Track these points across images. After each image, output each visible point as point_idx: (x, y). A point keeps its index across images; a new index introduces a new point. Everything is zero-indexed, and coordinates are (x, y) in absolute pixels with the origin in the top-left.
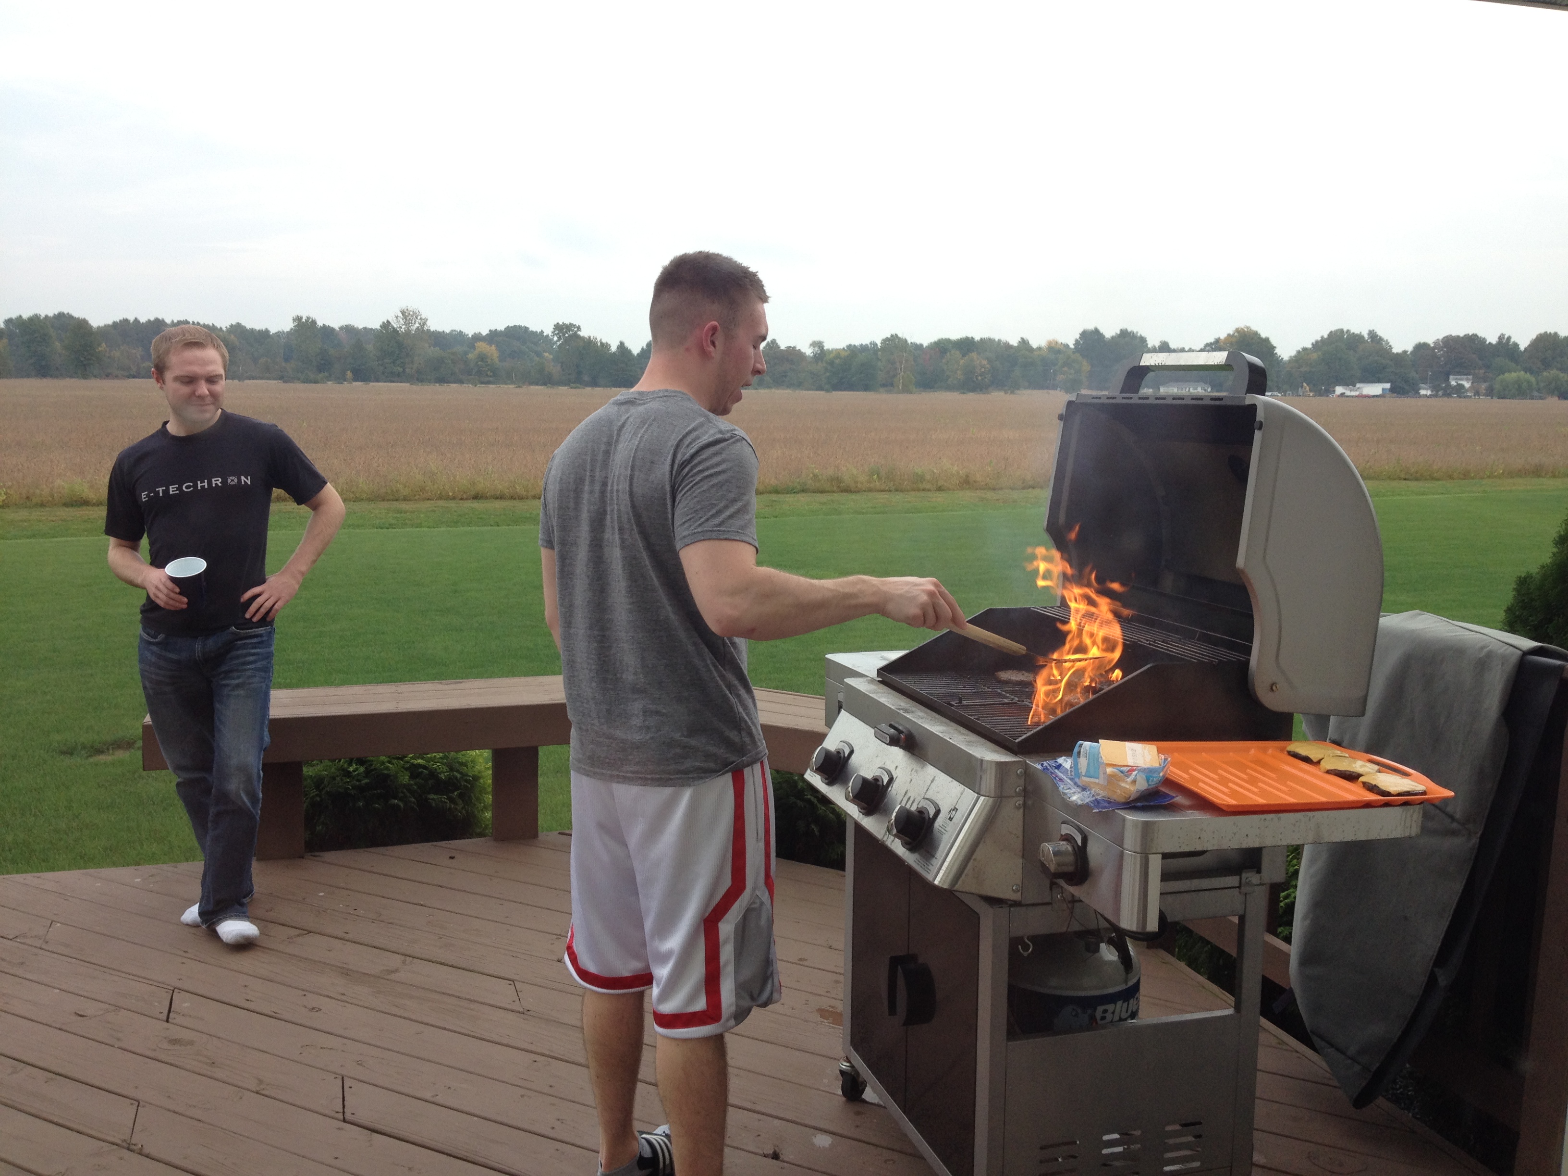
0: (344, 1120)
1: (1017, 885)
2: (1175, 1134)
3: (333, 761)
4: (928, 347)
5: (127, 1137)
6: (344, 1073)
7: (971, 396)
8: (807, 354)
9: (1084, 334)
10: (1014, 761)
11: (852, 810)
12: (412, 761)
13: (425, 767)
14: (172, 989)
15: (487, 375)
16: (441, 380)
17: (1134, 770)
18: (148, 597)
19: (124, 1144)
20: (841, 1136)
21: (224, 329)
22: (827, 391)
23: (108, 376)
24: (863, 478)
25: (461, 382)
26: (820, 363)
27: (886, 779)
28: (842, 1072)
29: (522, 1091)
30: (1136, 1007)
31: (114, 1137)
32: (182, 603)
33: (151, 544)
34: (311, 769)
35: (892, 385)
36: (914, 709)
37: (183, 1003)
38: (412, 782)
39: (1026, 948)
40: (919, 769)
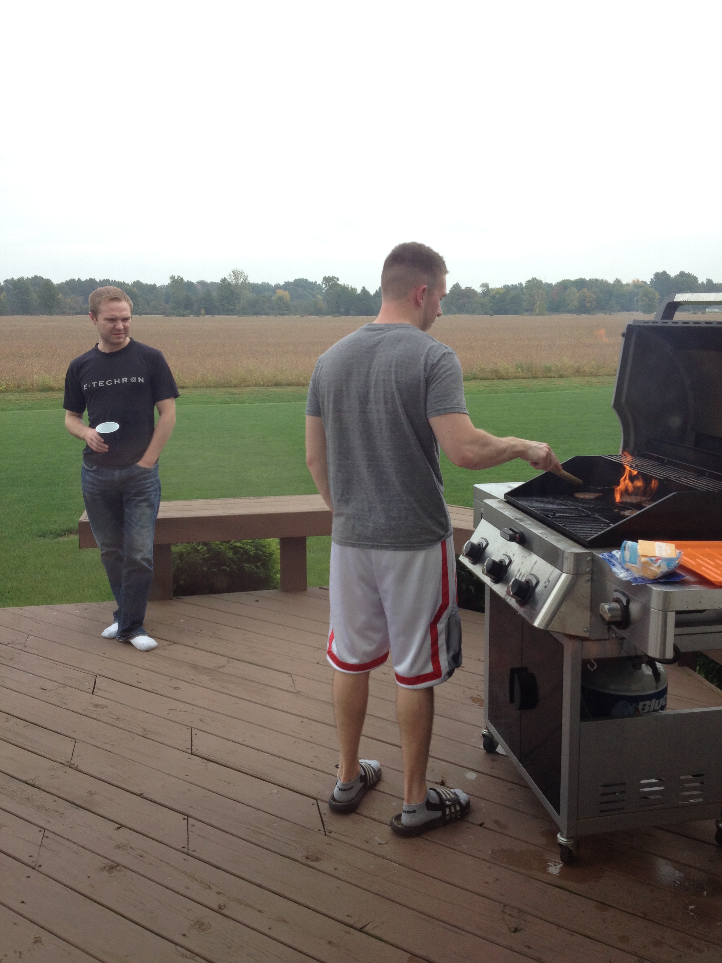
0: (192, 754)
1: (587, 628)
2: (689, 781)
3: (188, 543)
4: (556, 285)
5: (69, 760)
6: (192, 726)
7: (583, 316)
8: (478, 292)
9: (657, 275)
10: (585, 553)
11: (487, 580)
12: (234, 544)
13: (241, 548)
14: (96, 675)
15: (284, 310)
16: (257, 313)
17: (659, 559)
18: (87, 446)
19: (67, 764)
20: (483, 773)
21: (130, 284)
22: (491, 315)
23: (64, 313)
24: (512, 370)
25: (268, 314)
26: (486, 297)
27: (507, 562)
28: (484, 736)
29: (295, 740)
30: (665, 703)
31: (62, 759)
32: (105, 448)
33: (89, 415)
34: (176, 548)
35: (532, 310)
36: (525, 519)
37: (102, 683)
38: (234, 557)
39: (592, 666)
40: (527, 556)
